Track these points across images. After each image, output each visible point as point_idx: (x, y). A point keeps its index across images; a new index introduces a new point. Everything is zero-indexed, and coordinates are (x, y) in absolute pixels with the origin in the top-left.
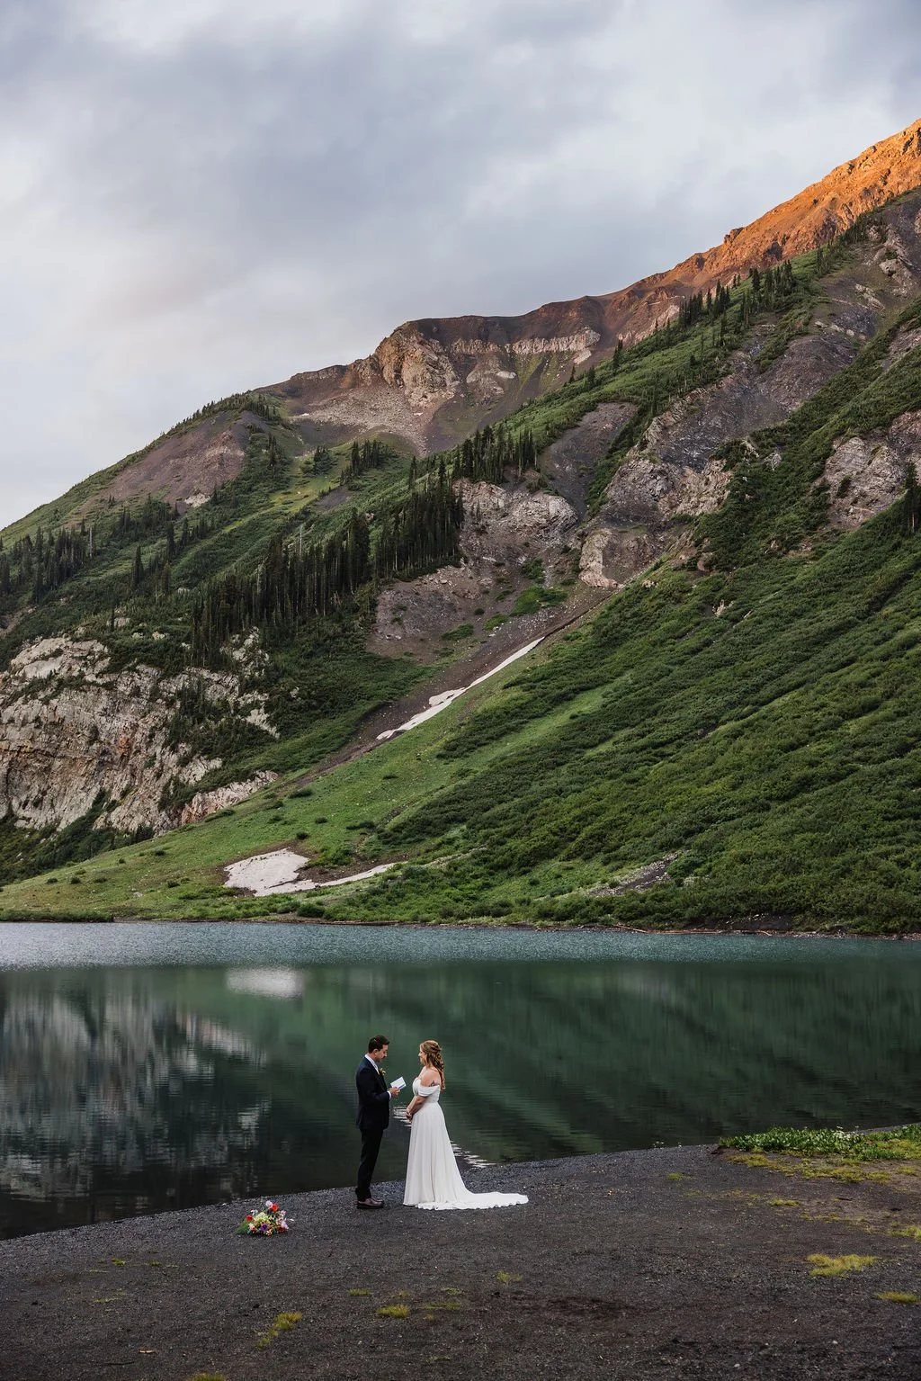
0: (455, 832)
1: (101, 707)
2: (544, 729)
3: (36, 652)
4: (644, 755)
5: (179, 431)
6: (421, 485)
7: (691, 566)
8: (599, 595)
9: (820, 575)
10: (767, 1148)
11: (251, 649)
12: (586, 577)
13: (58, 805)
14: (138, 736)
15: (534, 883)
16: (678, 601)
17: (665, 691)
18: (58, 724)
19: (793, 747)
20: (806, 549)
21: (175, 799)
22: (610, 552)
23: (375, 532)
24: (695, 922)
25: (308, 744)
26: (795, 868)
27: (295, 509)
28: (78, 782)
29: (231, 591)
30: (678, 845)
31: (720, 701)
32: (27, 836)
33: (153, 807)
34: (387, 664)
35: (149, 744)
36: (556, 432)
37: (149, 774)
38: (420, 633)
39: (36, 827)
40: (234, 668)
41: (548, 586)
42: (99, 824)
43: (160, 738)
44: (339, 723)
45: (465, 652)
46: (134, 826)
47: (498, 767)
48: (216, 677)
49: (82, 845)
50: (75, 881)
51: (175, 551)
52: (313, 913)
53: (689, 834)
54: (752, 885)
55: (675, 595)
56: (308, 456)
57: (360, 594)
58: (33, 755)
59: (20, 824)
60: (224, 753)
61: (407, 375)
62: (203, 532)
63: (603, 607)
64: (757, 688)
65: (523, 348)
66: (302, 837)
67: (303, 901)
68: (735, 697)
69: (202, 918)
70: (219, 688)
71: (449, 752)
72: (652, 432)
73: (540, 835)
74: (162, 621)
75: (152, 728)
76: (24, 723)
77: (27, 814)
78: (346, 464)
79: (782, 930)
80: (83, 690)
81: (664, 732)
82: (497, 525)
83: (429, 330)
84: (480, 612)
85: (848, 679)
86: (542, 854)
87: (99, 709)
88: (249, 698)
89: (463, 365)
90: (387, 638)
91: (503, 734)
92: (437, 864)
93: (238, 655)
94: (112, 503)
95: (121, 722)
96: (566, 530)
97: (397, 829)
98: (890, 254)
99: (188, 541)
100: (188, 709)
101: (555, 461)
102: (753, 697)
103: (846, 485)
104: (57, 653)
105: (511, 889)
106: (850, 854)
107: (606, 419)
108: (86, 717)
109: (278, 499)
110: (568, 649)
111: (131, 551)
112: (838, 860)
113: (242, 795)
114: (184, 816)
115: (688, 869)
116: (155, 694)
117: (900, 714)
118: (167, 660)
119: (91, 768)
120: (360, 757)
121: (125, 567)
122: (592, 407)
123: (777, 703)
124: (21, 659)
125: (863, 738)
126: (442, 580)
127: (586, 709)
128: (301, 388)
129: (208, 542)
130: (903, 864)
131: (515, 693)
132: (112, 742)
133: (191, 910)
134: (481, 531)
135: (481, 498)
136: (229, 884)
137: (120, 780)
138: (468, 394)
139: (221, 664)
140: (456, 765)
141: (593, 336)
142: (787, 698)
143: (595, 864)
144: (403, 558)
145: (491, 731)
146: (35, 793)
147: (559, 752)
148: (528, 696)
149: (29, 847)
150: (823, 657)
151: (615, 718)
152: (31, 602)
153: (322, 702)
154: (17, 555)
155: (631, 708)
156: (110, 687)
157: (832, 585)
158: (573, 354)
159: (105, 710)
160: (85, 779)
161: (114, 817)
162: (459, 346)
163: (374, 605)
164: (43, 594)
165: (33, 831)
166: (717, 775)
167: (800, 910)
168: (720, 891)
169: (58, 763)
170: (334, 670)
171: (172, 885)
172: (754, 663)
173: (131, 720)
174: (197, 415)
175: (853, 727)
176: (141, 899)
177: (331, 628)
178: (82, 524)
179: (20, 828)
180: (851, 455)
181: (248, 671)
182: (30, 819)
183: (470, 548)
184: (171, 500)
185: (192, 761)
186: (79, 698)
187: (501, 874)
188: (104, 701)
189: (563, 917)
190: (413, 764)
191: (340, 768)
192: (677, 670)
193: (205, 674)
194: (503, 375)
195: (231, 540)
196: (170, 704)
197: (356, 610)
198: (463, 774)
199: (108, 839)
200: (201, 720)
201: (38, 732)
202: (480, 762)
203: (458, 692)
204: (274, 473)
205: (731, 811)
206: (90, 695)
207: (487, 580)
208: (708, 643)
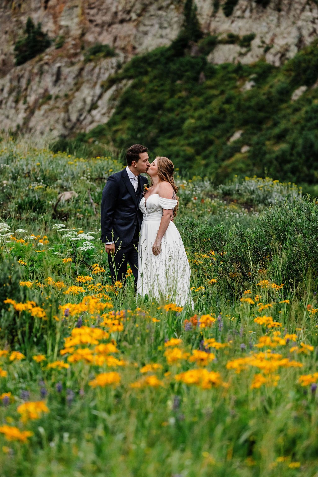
32: (248, 86)
39: (270, 58)
179: (225, 67)
182: (251, 38)
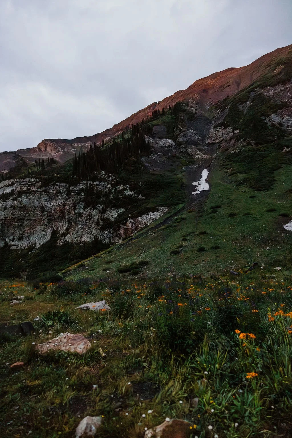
1: (44, 199)
7: (250, 145)
12: (197, 156)
13: (31, 238)
14: (67, 207)
18: (23, 208)
28: (40, 228)
32: (20, 252)
35: (75, 209)
37: (81, 220)
38: (162, 170)
39: (22, 248)
41: (185, 159)
42: (60, 242)
43: (81, 206)
46: (86, 240)
48: (96, 183)
58: (13, 220)
59: (13, 248)
60: (123, 206)
61: (48, 150)
65: (75, 145)
75: (74, 204)
76: (6, 209)
77: (16, 243)
80: (33, 194)
82: (157, 146)
84: (172, 166)
87: (43, 199)
88: (119, 188)
90: (153, 170)
93: (101, 176)
95: (56, 203)
103: (280, 124)
104: (13, 184)
108: (37, 203)
116: (69, 192)
118: (68, 181)
119: (46, 222)
126: (153, 157)
132: (53, 211)
134: (153, 147)
138: (66, 153)
146: (17, 235)
156: (46, 191)
159: (46, 200)
160: (43, 227)
162: (60, 144)
165: (22, 250)
173: (61, 202)
180: (275, 118)
182: (18, 245)
183: (153, 151)
185: (107, 211)
186: (31, 197)
188: (44, 197)
193: (90, 183)
194: (73, 149)
196: (79, 194)
197: (135, 163)
201: (14, 211)
206: (37, 195)
207: (165, 159)
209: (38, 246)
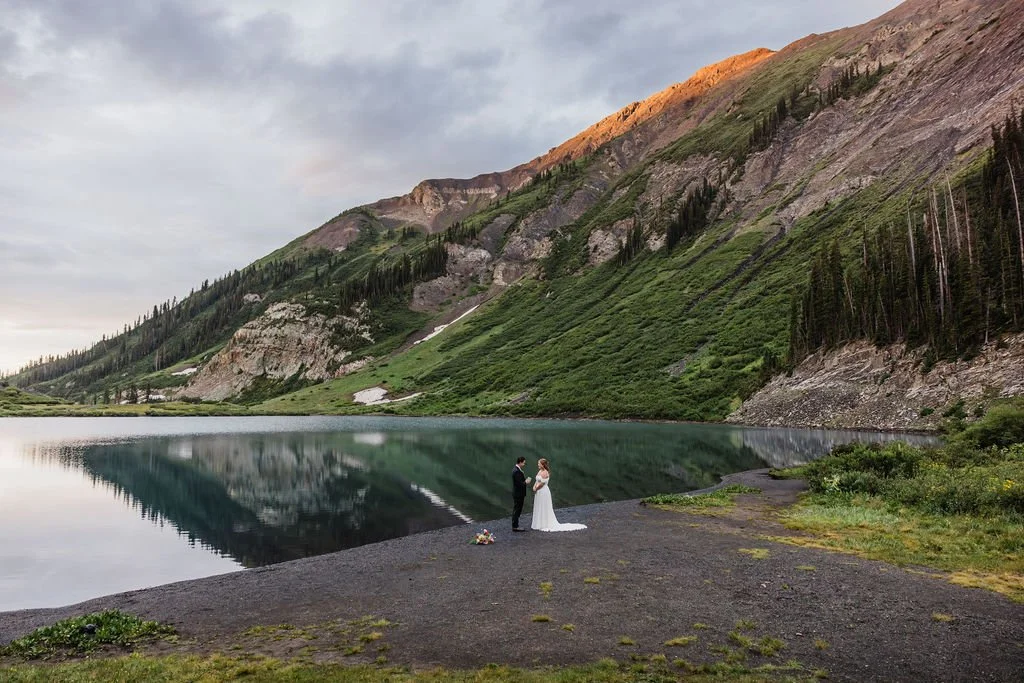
0: (445, 381)
2: (480, 340)
3: (275, 308)
4: (519, 351)
5: (333, 221)
6: (431, 244)
7: (537, 278)
8: (501, 289)
9: (586, 283)
10: (665, 502)
11: (363, 308)
12: (496, 281)
13: (285, 369)
14: (317, 342)
15: (477, 400)
16: (532, 291)
17: (528, 326)
18: (284, 337)
19: (577, 348)
20: (581, 272)
21: (333, 367)
22: (505, 272)
23: (413, 263)
24: (541, 415)
25: (387, 346)
26: (579, 394)
27: (380, 253)
28: (293, 360)
29: (356, 285)
30: (534, 385)
31: (548, 330)
33: (323, 370)
34: (418, 314)
35: (322, 345)
36: (484, 225)
37: (322, 357)
38: (431, 303)
40: (357, 315)
41: (481, 285)
42: (301, 377)
43: (326, 343)
44: (398, 338)
45: (449, 310)
46: (316, 378)
47: (461, 355)
48: (349, 319)
49: (294, 385)
50: (293, 400)
51: (331, 269)
52: (389, 412)
53: (538, 381)
54: (563, 401)
55: (531, 289)
56: (385, 232)
57: (406, 287)
58: (274, 349)
59: (269, 377)
60: (353, 349)
61: (424, 201)
62: (343, 261)
63: (502, 293)
64: (563, 325)
65: (471, 192)
66: (384, 382)
67: (386, 408)
68: (554, 329)
69: (345, 414)
70: (351, 323)
71: (442, 349)
72: (522, 225)
73: (480, 381)
74: (327, 296)
75: (323, 339)
76: (271, 337)
77: (272, 373)
78: (401, 235)
79: (574, 418)
80: (295, 324)
81: (527, 342)
82: (461, 261)
83: (434, 184)
84: (454, 295)
85: (598, 322)
86: (480, 389)
87: (301, 331)
88: (363, 327)
89: (447, 198)
90: (418, 304)
91: (464, 342)
92: (439, 393)
93: (358, 310)
94: (306, 249)
95: (310, 337)
96: (488, 263)
97: (422, 379)
98: (613, 160)
99: (337, 265)
100: (338, 332)
101: (484, 236)
102: (561, 328)
103: (596, 247)
104: (284, 309)
105: (468, 402)
106: (601, 389)
107: (504, 220)
108: (296, 334)
109: (373, 249)
110: (489, 310)
111: (314, 269)
112: (596, 391)
113: (360, 366)
114: (336, 374)
115: (538, 394)
116: (324, 325)
117: (617, 336)
118: (329, 312)
119: (298, 355)
120: (408, 351)
121: (312, 275)
122: (498, 215)
123: (571, 331)
124: (269, 310)
125: (604, 345)
126: (439, 282)
127: (496, 333)
128: (382, 205)
129: (345, 266)
130: (621, 393)
131: (468, 326)
132: (307, 344)
133: (340, 411)
134: (455, 263)
135: (455, 250)
136: (355, 401)
137: (310, 360)
138: (449, 209)
139: (350, 314)
140: (446, 354)
141: (498, 188)
142: (574, 329)
143: (501, 393)
144: (424, 272)
145: (459, 342)
146: (275, 364)
147: (486, 349)
148: (474, 327)
149: (272, 386)
150: (588, 313)
151: (509, 336)
152: (272, 289)
153: (392, 329)
154: (267, 269)
155: (513, 333)
156: (306, 322)
157: (591, 286)
158: (490, 194)
159: (304, 332)
160: (295, 359)
161: (307, 374)
162: (445, 190)
163: (412, 291)
164: (277, 285)
165: (274, 380)
166: (548, 358)
167: (582, 410)
168: (550, 403)
169: (284, 353)
170: (397, 317)
171: (332, 401)
172: (562, 315)
173: (314, 335)
174: (340, 215)
175: (600, 340)
176: (320, 407)
177: (395, 300)
178: (294, 257)
180: (598, 236)
181: (362, 317)
183: (450, 269)
184: (330, 248)
185: (339, 352)
186: (293, 327)
187: (464, 397)
188: (304, 328)
189: (489, 414)
190: (428, 354)
191: (400, 355)
192: (532, 318)
193: (345, 318)
194: (462, 202)
195: (355, 265)
196: (330, 329)
197: (405, 293)
198: (448, 358)
199: (305, 383)
200: (343, 336)
201: (276, 340)
202: (455, 353)
203: (446, 326)
204: (372, 238)
205: (554, 372)
206: (298, 325)
207: (457, 282)
208: (543, 308)
209: (287, 377)
